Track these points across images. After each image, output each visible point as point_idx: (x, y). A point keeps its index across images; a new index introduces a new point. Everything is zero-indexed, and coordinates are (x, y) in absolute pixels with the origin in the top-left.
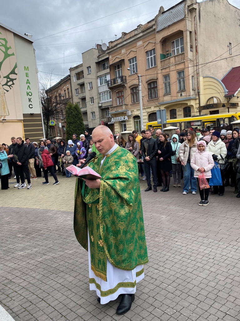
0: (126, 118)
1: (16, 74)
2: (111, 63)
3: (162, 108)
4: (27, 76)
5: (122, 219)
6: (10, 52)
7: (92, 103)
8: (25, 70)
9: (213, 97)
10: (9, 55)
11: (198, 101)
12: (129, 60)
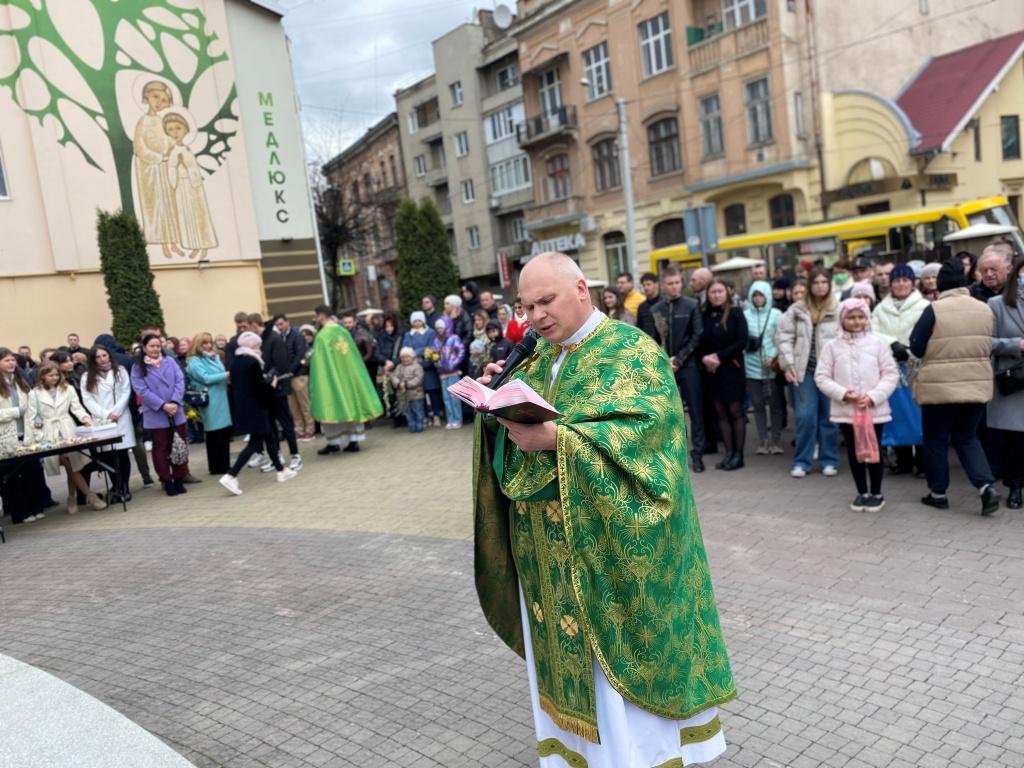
0: (580, 241)
1: (236, 118)
2: (525, 66)
3: (698, 202)
4: (269, 121)
5: (639, 547)
6: (213, 50)
7: (468, 198)
8: (261, 104)
9: (867, 161)
10: (213, 61)
11: (816, 175)
12: (586, 54)
